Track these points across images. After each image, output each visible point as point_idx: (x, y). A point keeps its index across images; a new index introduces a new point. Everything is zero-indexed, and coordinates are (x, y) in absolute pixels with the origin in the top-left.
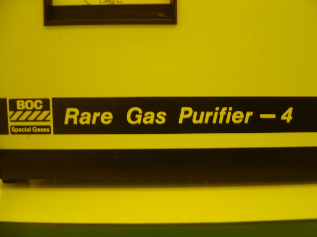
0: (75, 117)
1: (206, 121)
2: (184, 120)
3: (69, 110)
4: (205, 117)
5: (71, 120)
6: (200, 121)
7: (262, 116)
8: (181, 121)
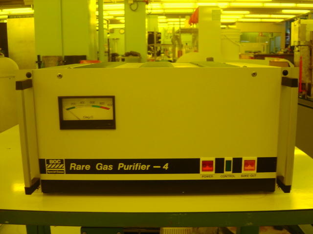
0: (74, 167)
1: (130, 169)
2: (120, 168)
3: (72, 164)
4: (129, 167)
5: (73, 168)
6: (127, 169)
7: (154, 167)
8: (119, 169)
